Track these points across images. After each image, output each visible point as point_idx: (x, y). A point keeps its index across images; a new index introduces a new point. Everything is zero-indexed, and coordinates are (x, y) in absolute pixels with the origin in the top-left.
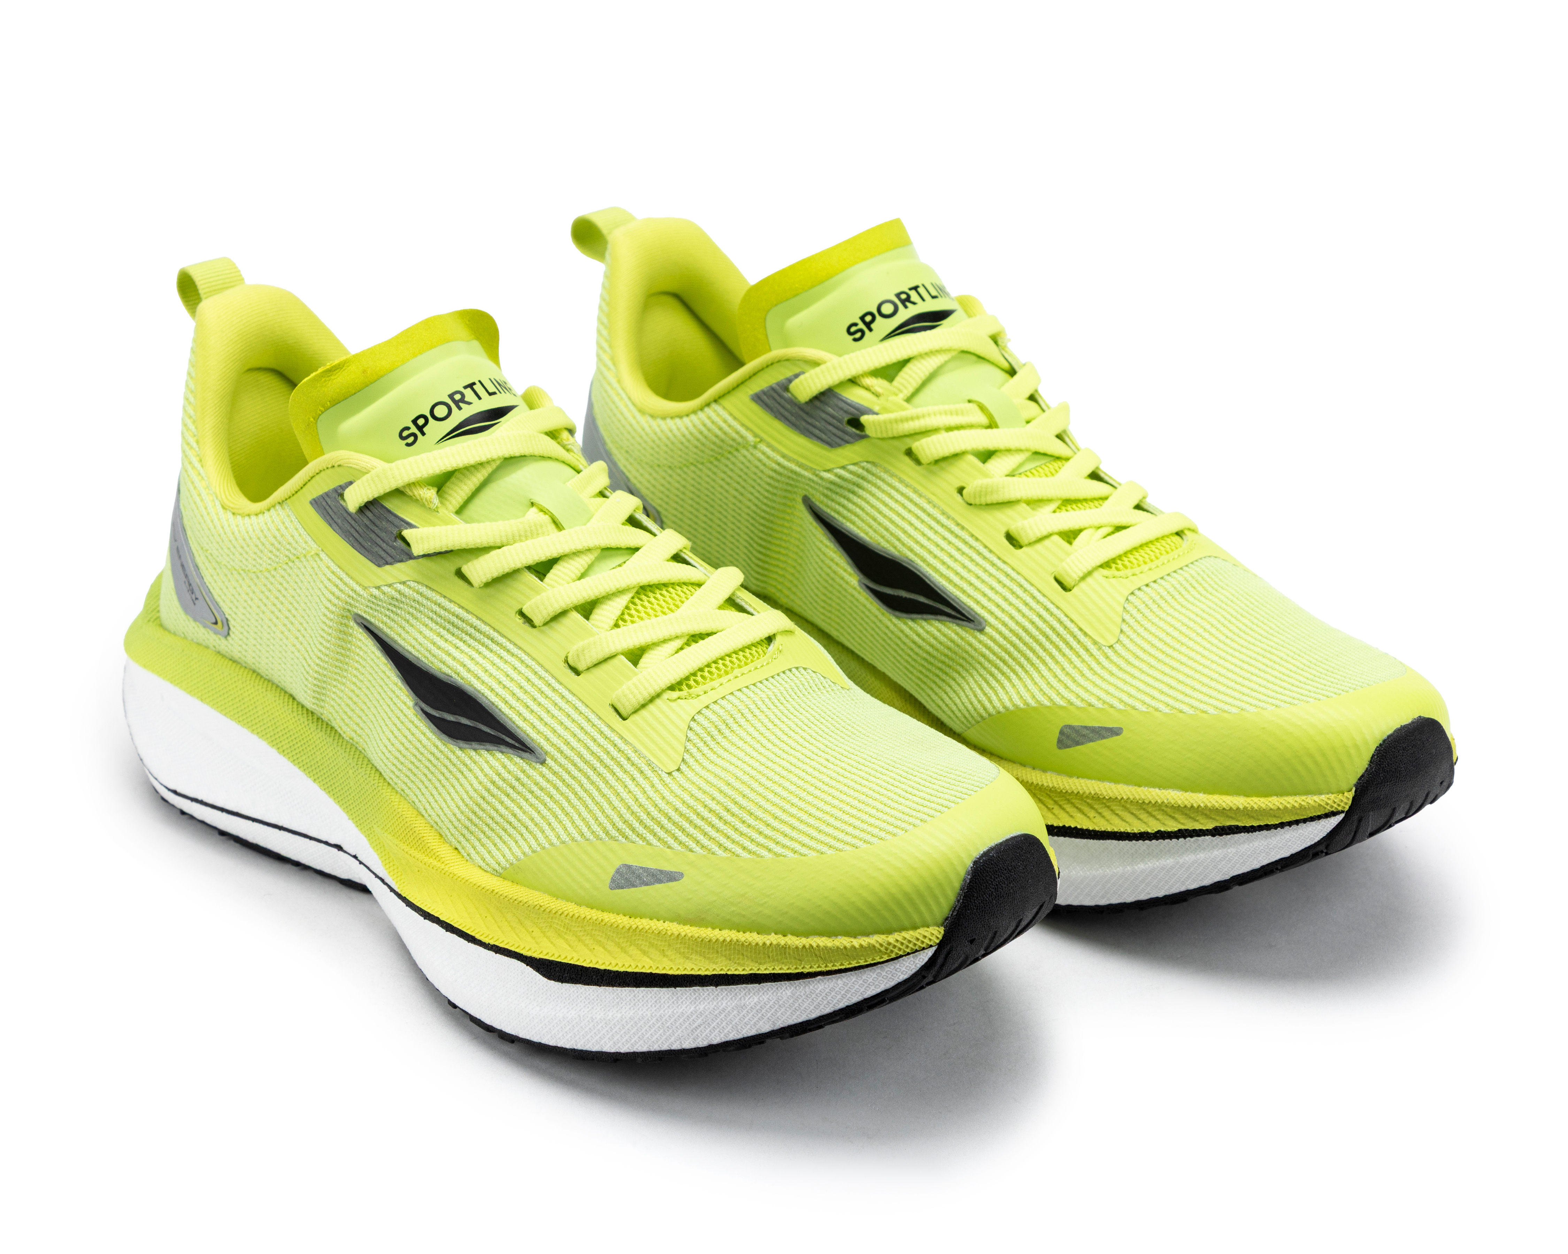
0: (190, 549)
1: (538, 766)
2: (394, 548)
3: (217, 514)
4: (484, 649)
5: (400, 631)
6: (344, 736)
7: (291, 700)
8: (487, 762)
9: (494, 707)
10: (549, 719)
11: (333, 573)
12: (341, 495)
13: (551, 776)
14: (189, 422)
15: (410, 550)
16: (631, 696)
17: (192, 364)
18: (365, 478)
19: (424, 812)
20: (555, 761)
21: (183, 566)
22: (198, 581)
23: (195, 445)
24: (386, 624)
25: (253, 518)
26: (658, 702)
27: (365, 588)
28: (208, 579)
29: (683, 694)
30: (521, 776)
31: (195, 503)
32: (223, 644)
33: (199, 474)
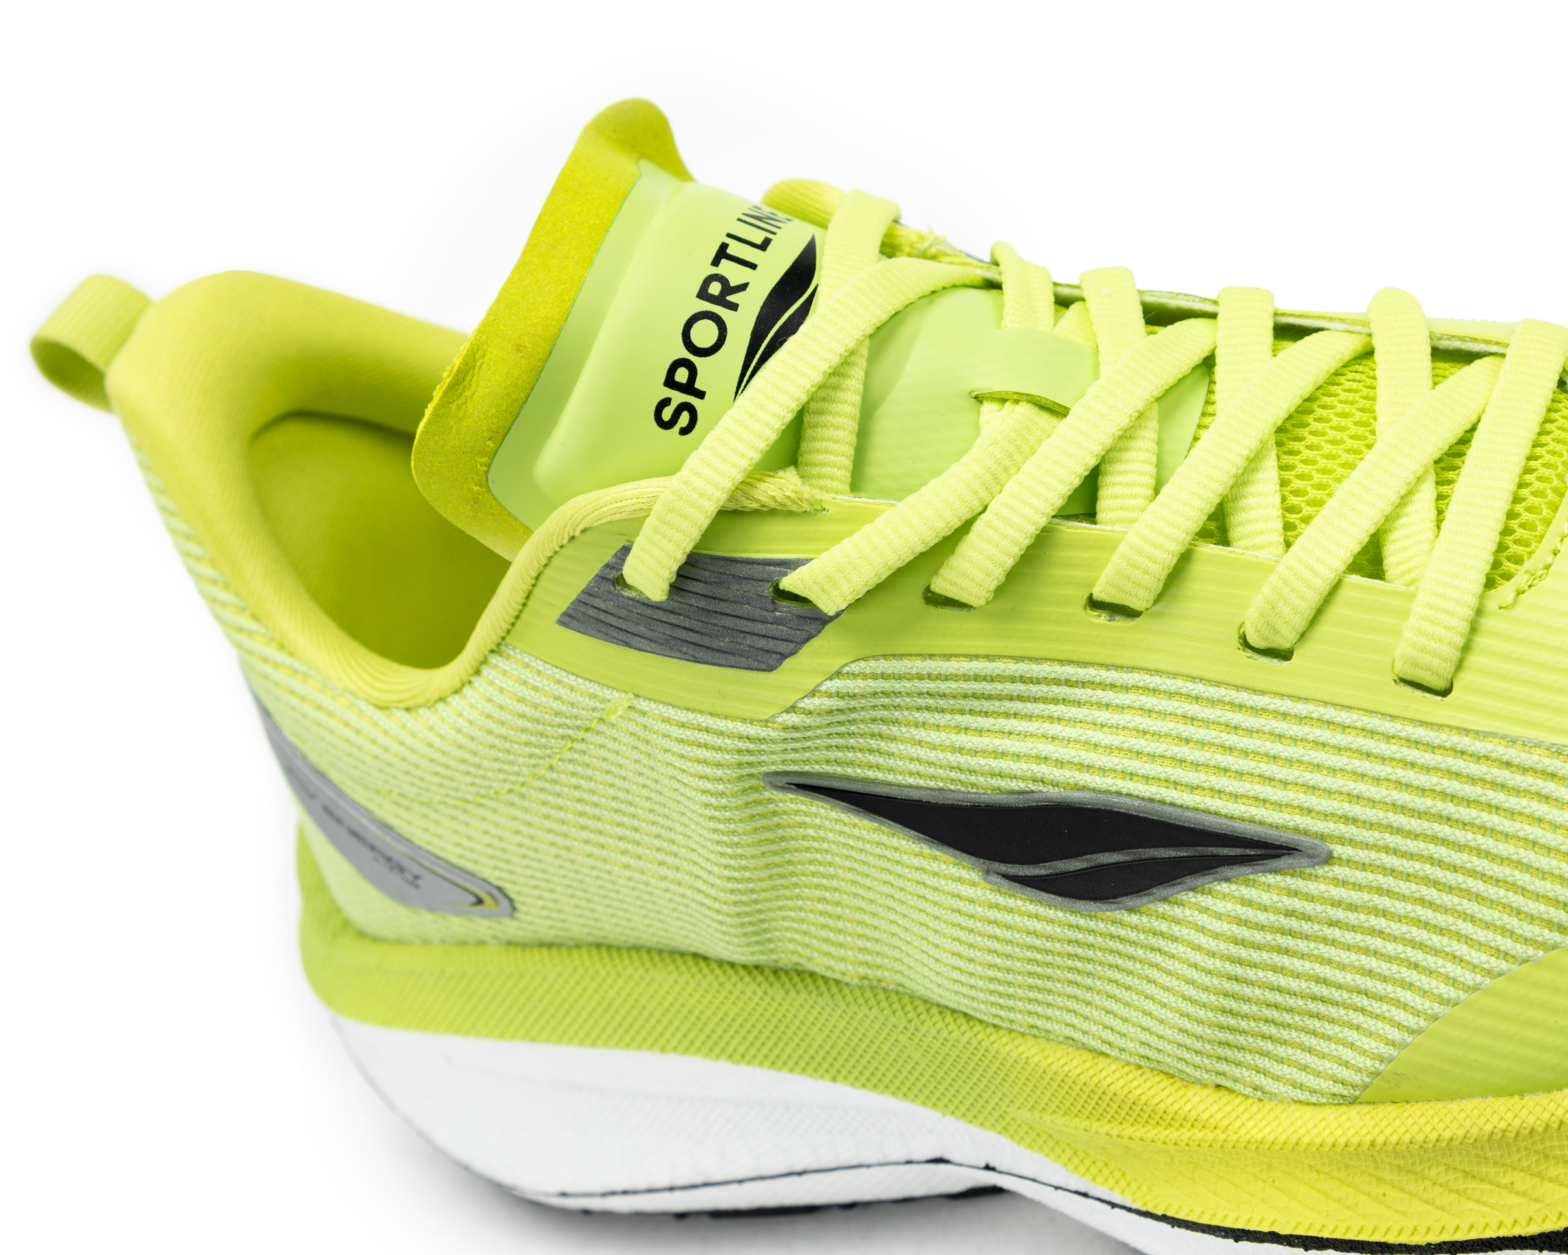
0: (353, 803)
1: (1320, 871)
2: (777, 622)
3: (376, 725)
4: (1061, 708)
5: (872, 759)
6: (847, 979)
7: (702, 964)
8: (1205, 910)
9: (1157, 806)
10: (1285, 771)
11: (683, 725)
12: (620, 581)
13: (1359, 876)
14: (218, 592)
15: (816, 608)
16: (1434, 645)
17: (158, 490)
18: (646, 528)
19: (1105, 1048)
20: (1351, 842)
21: (354, 834)
22: (402, 848)
23: (253, 626)
24: (837, 762)
25: (455, 700)
26: (1486, 623)
27: (766, 723)
28: (420, 838)
29: (1520, 578)
30: (1297, 904)
31: (319, 724)
32: (511, 928)
33: (295, 671)
